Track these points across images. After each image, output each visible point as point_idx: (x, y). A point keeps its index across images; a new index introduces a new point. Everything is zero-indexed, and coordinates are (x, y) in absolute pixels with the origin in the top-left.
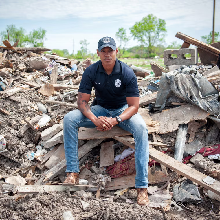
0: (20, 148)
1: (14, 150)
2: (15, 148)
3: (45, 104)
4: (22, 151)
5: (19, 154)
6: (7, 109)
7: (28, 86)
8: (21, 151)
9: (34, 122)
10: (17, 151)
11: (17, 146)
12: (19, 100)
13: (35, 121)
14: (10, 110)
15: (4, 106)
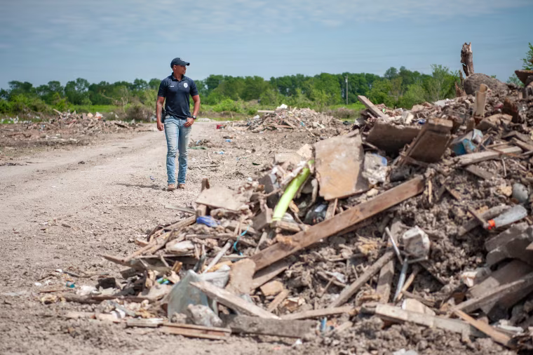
0: (452, 258)
1: (442, 261)
2: (442, 257)
3: (526, 186)
4: (455, 264)
5: (448, 269)
6: (458, 188)
7: (519, 149)
8: (451, 265)
9: (489, 215)
10: (445, 263)
11: (447, 254)
12: (482, 173)
13: (492, 214)
14: (462, 191)
15: (453, 182)
